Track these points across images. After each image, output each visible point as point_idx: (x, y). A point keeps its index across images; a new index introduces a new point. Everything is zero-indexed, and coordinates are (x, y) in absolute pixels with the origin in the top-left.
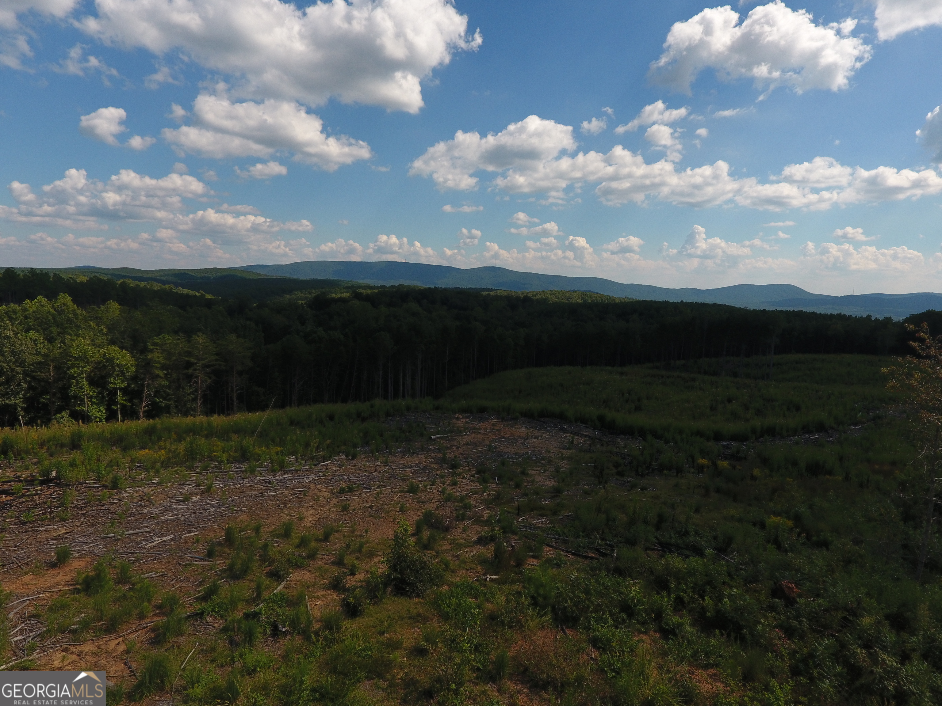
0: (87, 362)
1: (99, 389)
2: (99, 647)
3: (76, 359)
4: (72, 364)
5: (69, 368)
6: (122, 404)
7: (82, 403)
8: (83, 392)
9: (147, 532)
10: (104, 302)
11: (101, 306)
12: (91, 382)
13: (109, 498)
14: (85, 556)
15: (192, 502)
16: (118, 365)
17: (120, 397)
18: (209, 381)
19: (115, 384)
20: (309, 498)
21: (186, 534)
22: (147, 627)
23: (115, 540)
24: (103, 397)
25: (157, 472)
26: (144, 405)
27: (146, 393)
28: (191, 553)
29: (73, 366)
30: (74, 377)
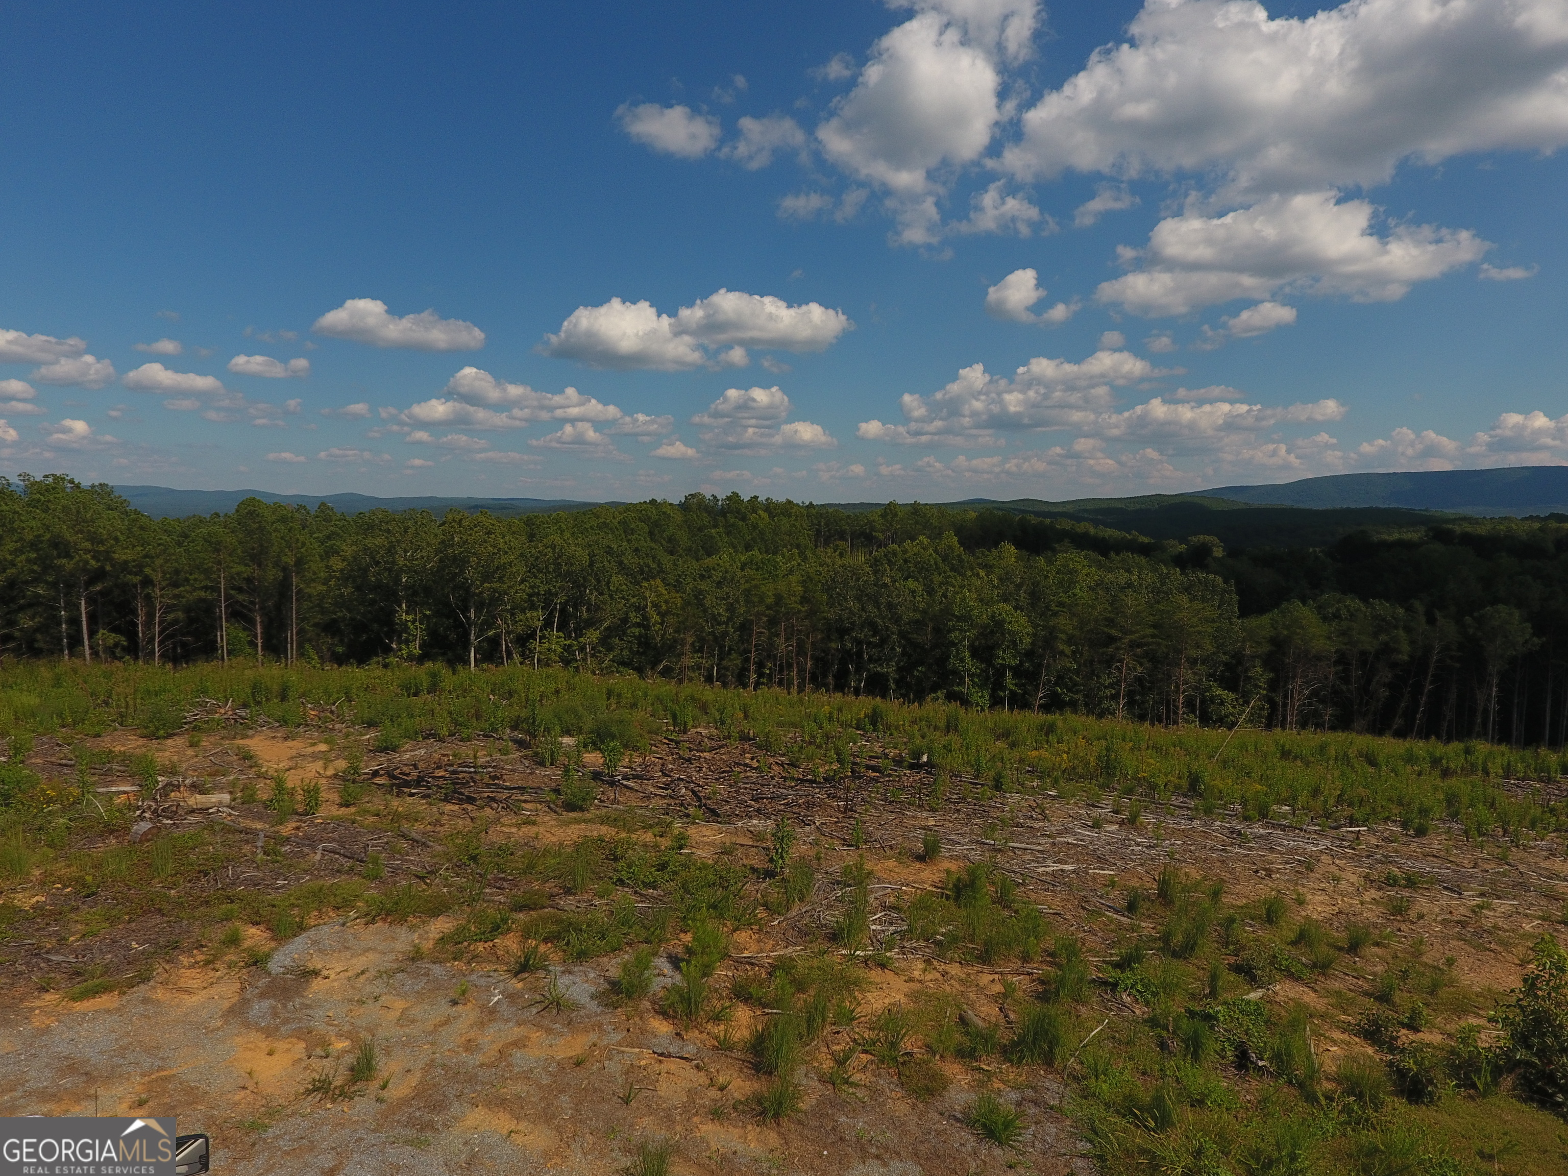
0: (971, 625)
1: (983, 666)
2: (968, 975)
3: (959, 619)
4: (954, 625)
5: (949, 631)
6: (1011, 691)
7: (962, 683)
8: (963, 667)
9: (1039, 851)
10: (996, 544)
11: (993, 550)
12: (975, 653)
13: (989, 799)
14: (957, 858)
15: (1106, 832)
16: (1009, 632)
17: (1009, 680)
18: (1140, 669)
19: (1003, 659)
20: (1318, 876)
21: (1094, 869)
22: (1032, 974)
23: (996, 850)
24: (988, 678)
25: (1056, 781)
26: (1040, 695)
27: (1044, 678)
28: (1101, 897)
29: (953, 629)
30: (954, 644)
